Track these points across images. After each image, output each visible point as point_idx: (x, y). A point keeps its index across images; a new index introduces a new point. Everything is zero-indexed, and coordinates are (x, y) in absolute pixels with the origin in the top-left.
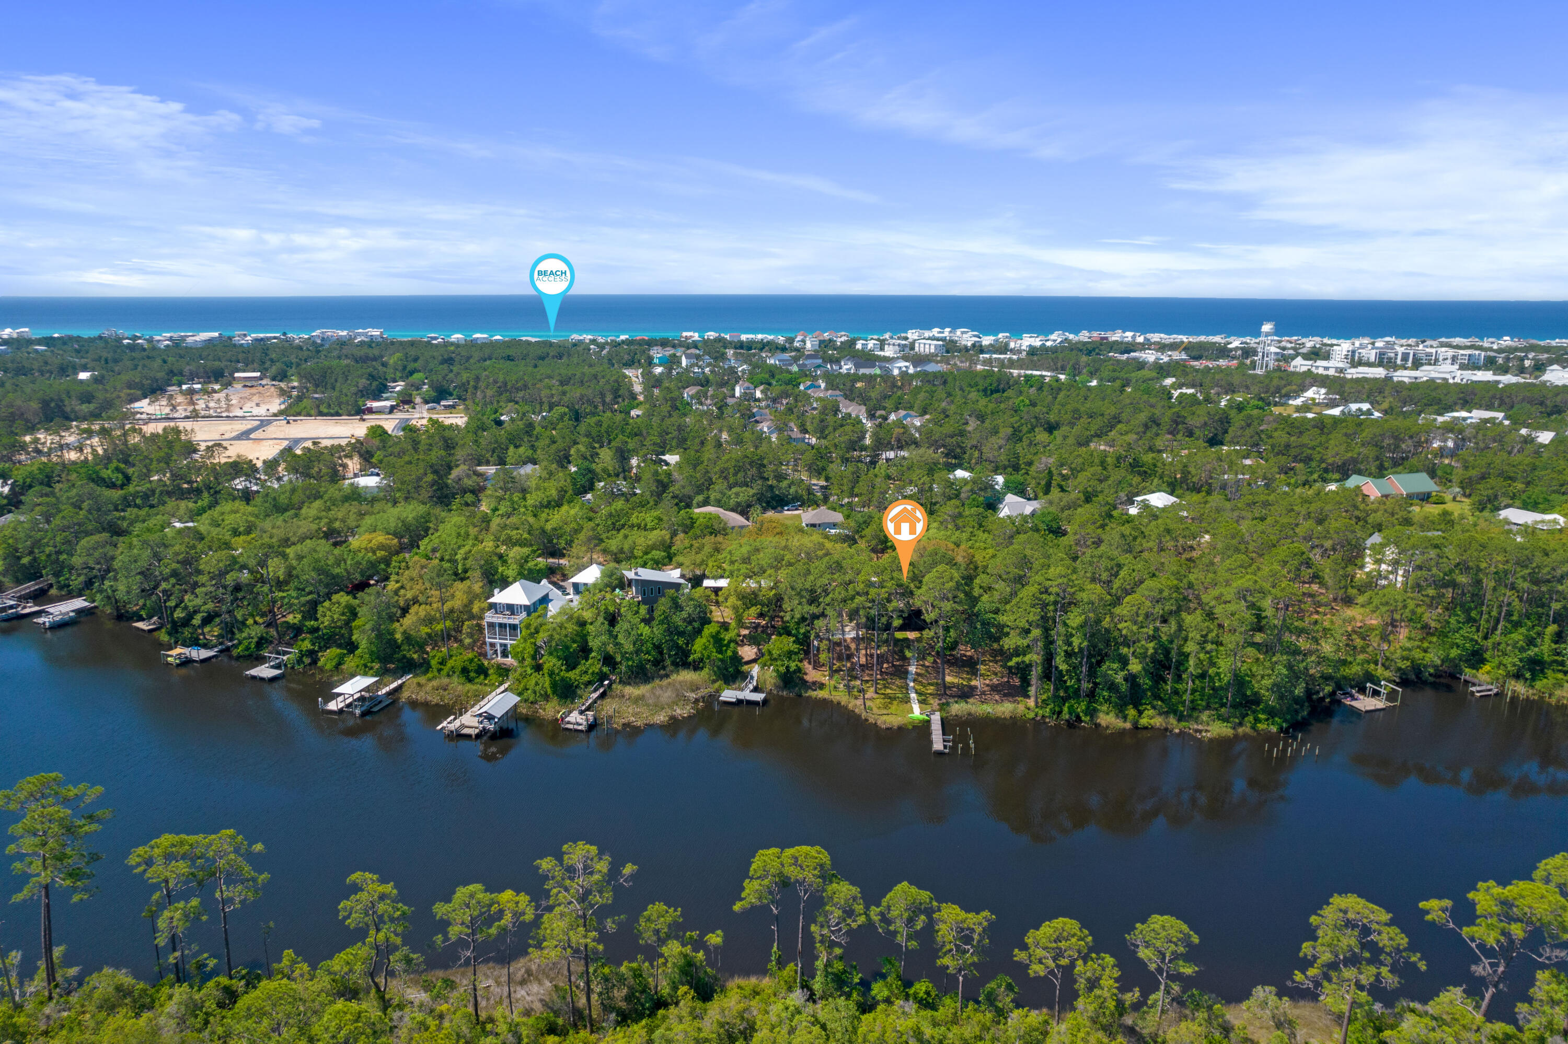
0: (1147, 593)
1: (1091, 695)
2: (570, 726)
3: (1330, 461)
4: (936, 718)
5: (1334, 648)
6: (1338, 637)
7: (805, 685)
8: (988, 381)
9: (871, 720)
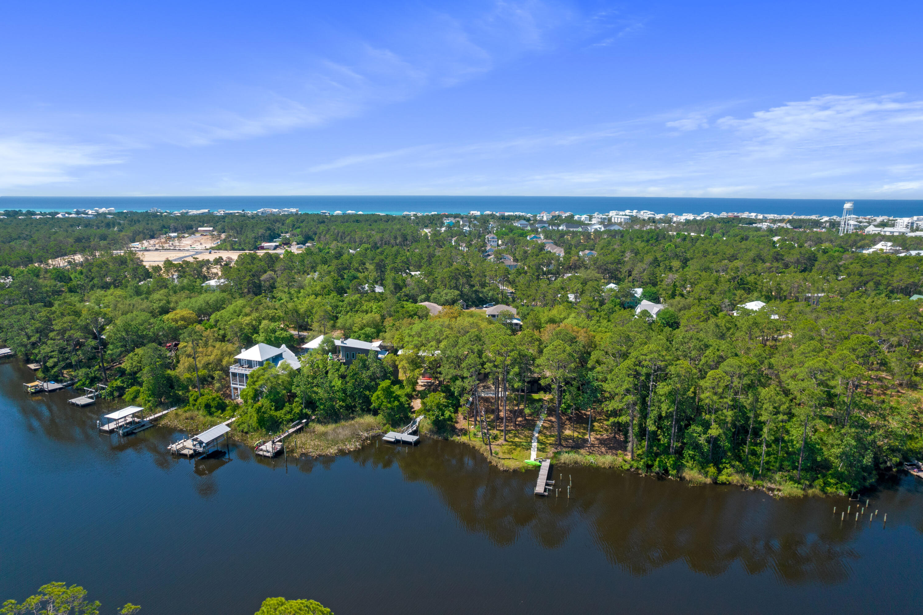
0: (728, 369)
1: (679, 453)
2: (261, 453)
3: (895, 285)
4: (545, 466)
5: (901, 425)
6: (905, 415)
7: (454, 431)
8: (651, 235)
9: (494, 463)
